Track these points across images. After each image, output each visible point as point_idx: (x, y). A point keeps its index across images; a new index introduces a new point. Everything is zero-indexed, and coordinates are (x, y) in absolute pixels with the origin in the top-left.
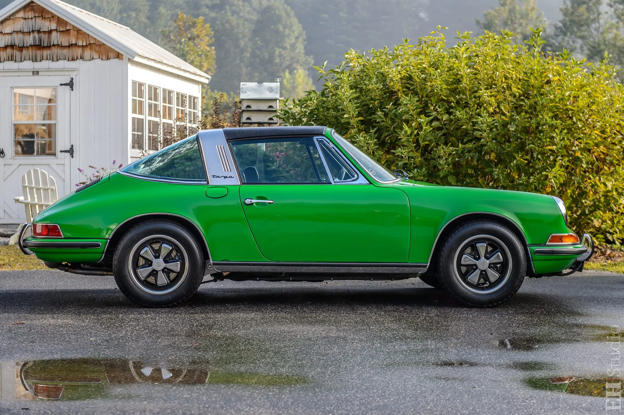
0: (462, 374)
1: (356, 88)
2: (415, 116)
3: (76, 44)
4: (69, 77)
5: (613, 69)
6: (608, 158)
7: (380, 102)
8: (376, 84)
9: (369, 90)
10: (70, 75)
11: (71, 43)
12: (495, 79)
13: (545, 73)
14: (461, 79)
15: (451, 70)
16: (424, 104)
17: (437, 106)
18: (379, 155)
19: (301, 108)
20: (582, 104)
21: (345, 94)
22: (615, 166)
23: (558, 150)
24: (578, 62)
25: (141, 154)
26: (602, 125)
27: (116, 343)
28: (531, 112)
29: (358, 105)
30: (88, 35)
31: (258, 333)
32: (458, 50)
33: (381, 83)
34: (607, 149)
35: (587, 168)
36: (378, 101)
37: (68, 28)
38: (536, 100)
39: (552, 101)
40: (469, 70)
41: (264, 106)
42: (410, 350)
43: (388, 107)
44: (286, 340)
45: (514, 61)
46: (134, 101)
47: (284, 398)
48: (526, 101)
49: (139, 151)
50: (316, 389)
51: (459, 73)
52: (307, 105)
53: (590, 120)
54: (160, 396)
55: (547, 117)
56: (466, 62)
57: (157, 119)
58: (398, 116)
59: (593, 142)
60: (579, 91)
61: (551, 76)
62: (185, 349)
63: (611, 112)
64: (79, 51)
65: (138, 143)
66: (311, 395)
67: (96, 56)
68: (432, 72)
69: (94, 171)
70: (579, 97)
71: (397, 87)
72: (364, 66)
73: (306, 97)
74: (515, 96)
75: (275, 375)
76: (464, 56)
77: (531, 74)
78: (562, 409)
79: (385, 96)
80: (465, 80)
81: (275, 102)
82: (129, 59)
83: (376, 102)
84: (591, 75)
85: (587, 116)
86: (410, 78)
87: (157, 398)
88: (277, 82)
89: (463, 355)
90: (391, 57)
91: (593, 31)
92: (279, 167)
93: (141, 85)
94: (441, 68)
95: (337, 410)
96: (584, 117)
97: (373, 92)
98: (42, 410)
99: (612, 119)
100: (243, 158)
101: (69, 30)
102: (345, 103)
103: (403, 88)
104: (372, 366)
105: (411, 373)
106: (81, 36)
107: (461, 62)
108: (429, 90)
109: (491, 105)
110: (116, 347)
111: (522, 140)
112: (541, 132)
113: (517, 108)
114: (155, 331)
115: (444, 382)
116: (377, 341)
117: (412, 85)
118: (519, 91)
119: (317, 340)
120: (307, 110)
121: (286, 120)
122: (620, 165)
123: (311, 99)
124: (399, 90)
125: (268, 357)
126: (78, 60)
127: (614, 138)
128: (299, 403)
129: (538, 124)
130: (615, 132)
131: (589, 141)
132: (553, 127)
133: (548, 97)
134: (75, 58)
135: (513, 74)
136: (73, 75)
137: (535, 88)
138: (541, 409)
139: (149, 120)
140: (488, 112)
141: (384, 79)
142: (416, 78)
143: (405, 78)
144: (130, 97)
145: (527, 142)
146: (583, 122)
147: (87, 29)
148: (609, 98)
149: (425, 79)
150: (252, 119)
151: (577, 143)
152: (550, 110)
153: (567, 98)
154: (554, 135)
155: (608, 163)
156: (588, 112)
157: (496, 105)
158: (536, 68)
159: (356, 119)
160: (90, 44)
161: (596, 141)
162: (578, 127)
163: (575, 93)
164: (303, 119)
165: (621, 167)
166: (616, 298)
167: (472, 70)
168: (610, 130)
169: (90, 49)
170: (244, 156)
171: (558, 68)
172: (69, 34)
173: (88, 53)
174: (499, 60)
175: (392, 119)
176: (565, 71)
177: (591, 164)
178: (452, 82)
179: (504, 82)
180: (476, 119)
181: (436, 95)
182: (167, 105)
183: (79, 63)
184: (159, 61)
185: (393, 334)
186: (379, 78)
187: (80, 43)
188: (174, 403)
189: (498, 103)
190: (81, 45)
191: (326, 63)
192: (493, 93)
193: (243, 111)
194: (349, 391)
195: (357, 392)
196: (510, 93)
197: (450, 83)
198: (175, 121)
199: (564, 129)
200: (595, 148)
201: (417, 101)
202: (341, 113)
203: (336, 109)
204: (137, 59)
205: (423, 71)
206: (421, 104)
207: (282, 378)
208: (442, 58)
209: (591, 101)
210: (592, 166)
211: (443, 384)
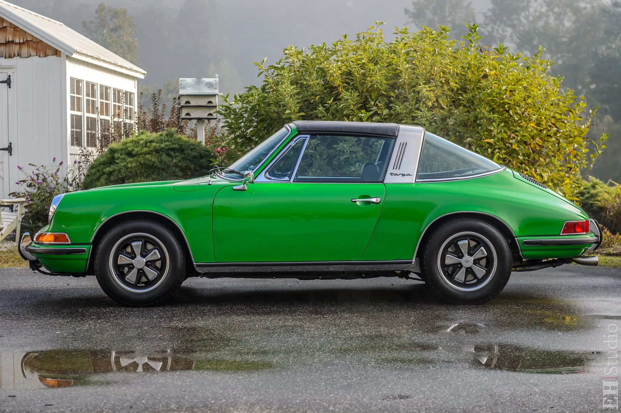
0: (417, 356)
1: (297, 83)
2: (355, 111)
3: (13, 41)
4: (6, 74)
5: (547, 62)
6: (544, 150)
7: (321, 97)
8: (317, 79)
9: (310, 86)
10: (7, 73)
11: (7, 40)
12: (433, 73)
13: (482, 68)
14: (400, 75)
15: (390, 65)
16: (364, 99)
17: (378, 101)
18: (321, 150)
19: (242, 104)
20: (518, 98)
21: (287, 90)
22: (550, 158)
23: (496, 143)
24: (515, 57)
25: (81, 151)
26: (537, 118)
27: (82, 336)
28: (468, 105)
29: (299, 100)
30: (26, 32)
31: (217, 324)
32: (396, 45)
33: (321, 78)
34: (543, 141)
35: (524, 159)
36: (319, 96)
37: (4, 25)
38: (474, 93)
39: (489, 95)
40: (407, 66)
41: (203, 102)
42: (365, 336)
43: (330, 102)
44: (246, 330)
45: (452, 56)
46: (72, 98)
47: (254, 381)
48: (464, 95)
49: (79, 148)
50: (283, 373)
51: (398, 68)
52: (248, 101)
53: (526, 113)
54: (136, 382)
55: (484, 111)
56: (405, 57)
57: (95, 116)
58: (339, 111)
59: (530, 135)
60: (515, 85)
61: (487, 71)
62: (150, 340)
63: (546, 104)
64: (16, 48)
65: (77, 140)
66: (279, 377)
67: (33, 53)
68: (372, 68)
69: (34, 169)
70: (515, 91)
71: (338, 82)
72: (303, 61)
73: (247, 93)
74: (453, 90)
75: (241, 361)
76: (403, 51)
77: (468, 68)
78: (512, 385)
79: (325, 91)
80: (404, 75)
81: (214, 98)
82: (67, 56)
83: (317, 98)
84: (526, 69)
85: (523, 109)
86: (350, 73)
87: (135, 384)
88: (216, 77)
89: (415, 339)
90: (330, 53)
91: (522, 19)
92: (221, 163)
93: (78, 81)
94: (380, 63)
95: (306, 390)
96: (520, 110)
97: (314, 88)
98: (27, 397)
99: (548, 112)
100: (185, 154)
101: (6, 27)
102: (286, 99)
103: (343, 84)
104: (331, 351)
105: (369, 356)
106: (18, 33)
107: (400, 57)
108: (369, 86)
109: (430, 100)
110: (83, 340)
111: (460, 134)
112: (479, 125)
113: (455, 103)
114: (117, 324)
115: (400, 364)
116: (332, 328)
117: (353, 80)
118: (457, 85)
119: (275, 329)
120: (248, 106)
121: (228, 116)
122: (555, 157)
123: (252, 95)
124: (339, 86)
125: (231, 345)
126: (15, 58)
127: (550, 130)
128: (268, 385)
129: (476, 118)
130: (551, 124)
131: (525, 134)
132: (491, 121)
133: (485, 92)
134: (13, 56)
135: (450, 69)
136: (10, 72)
137: (472, 82)
138: (493, 385)
139: (87, 117)
140: (427, 106)
141: (324, 74)
142: (356, 73)
143: (345, 73)
144: (69, 94)
145: (466, 135)
146: (519, 115)
147: (24, 26)
148: (545, 91)
149: (364, 75)
150: (191, 114)
151: (514, 135)
152: (488, 103)
153: (503, 93)
154: (492, 128)
155: (544, 155)
156: (524, 105)
157: (435, 99)
158: (473, 62)
159: (297, 114)
160: (27, 41)
161: (532, 134)
162: (514, 120)
163: (511, 87)
164: (245, 115)
165: (556, 159)
166: (555, 285)
167: (410, 66)
168: (545, 123)
169: (28, 46)
170: (185, 152)
171: (494, 63)
172: (6, 31)
173: (25, 50)
174: (437, 55)
175: (333, 114)
176: (501, 66)
177: (527, 156)
178: (391, 76)
179: (443, 77)
180: (415, 113)
181: (376, 90)
182: (104, 101)
183: (16, 60)
184: (96, 57)
185: (347, 322)
186: (319, 73)
187: (17, 41)
188: (151, 388)
189: (436, 97)
190: (19, 42)
191: (266, 58)
192: (431, 88)
193: (182, 107)
194: (314, 373)
195: (321, 374)
196: (449, 88)
197: (389, 78)
198: (113, 118)
199: (501, 122)
200: (532, 140)
201: (358, 96)
202: (282, 108)
203: (277, 104)
204: (75, 56)
205: (363, 66)
206: (361, 99)
207: (249, 364)
208: (381, 53)
209: (527, 94)
210: (529, 158)
211: (400, 365)
